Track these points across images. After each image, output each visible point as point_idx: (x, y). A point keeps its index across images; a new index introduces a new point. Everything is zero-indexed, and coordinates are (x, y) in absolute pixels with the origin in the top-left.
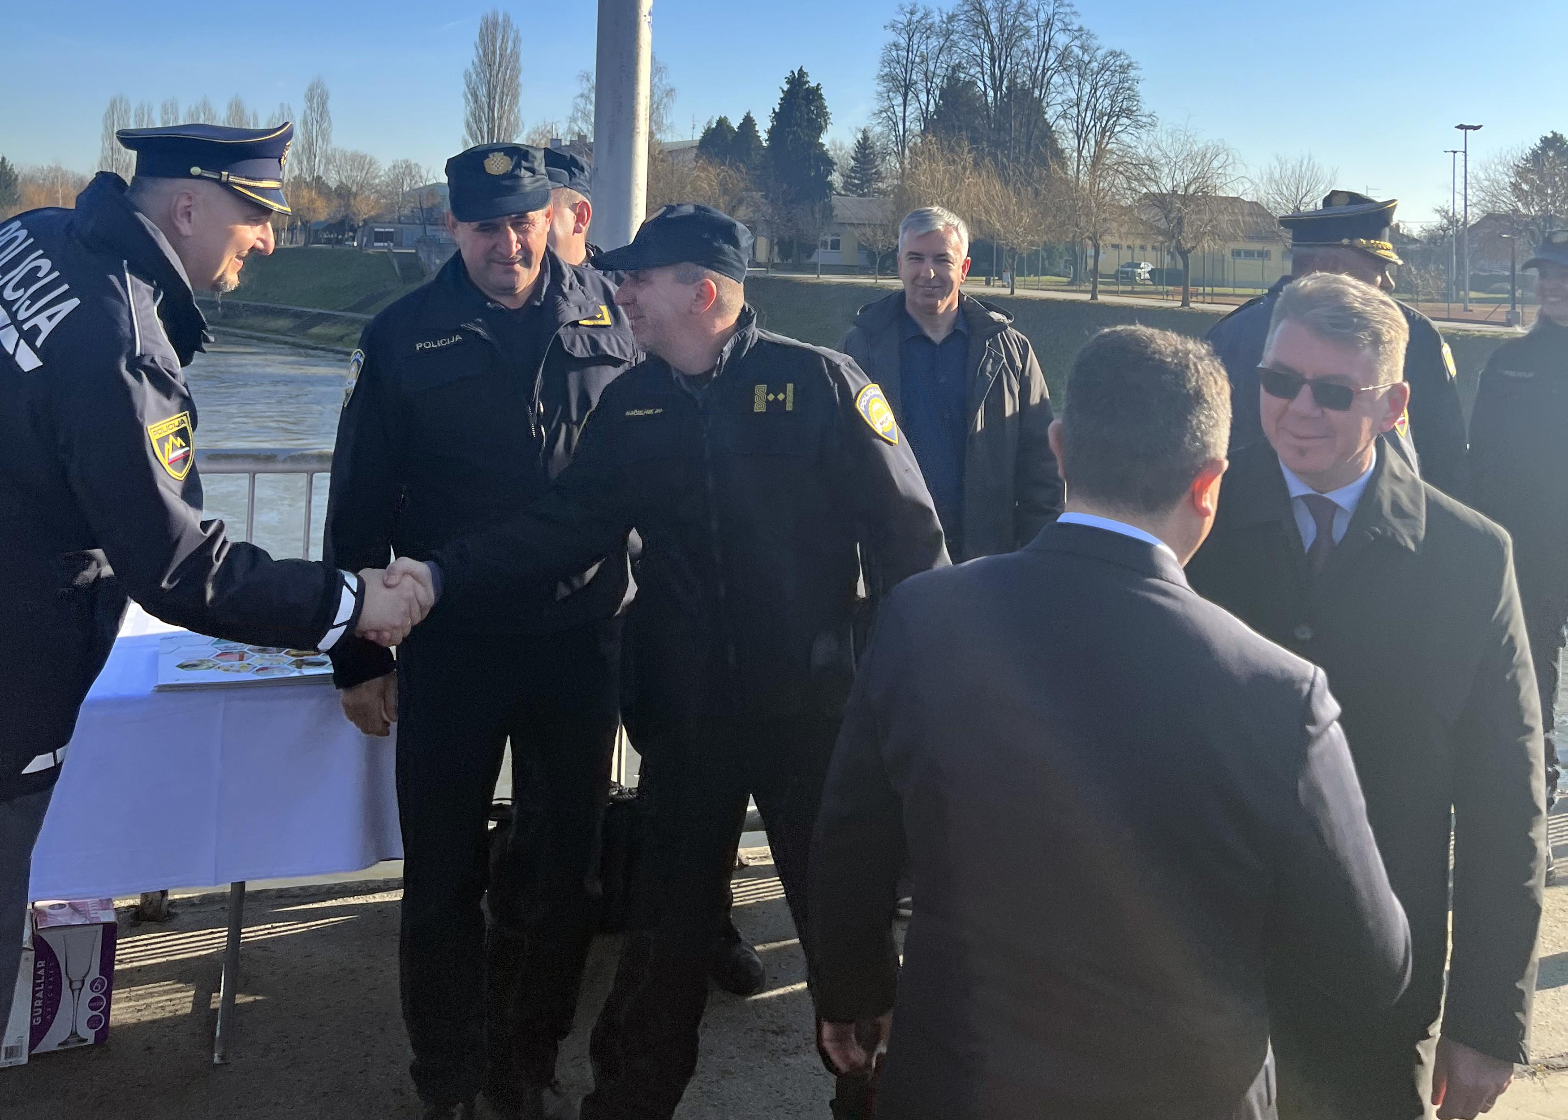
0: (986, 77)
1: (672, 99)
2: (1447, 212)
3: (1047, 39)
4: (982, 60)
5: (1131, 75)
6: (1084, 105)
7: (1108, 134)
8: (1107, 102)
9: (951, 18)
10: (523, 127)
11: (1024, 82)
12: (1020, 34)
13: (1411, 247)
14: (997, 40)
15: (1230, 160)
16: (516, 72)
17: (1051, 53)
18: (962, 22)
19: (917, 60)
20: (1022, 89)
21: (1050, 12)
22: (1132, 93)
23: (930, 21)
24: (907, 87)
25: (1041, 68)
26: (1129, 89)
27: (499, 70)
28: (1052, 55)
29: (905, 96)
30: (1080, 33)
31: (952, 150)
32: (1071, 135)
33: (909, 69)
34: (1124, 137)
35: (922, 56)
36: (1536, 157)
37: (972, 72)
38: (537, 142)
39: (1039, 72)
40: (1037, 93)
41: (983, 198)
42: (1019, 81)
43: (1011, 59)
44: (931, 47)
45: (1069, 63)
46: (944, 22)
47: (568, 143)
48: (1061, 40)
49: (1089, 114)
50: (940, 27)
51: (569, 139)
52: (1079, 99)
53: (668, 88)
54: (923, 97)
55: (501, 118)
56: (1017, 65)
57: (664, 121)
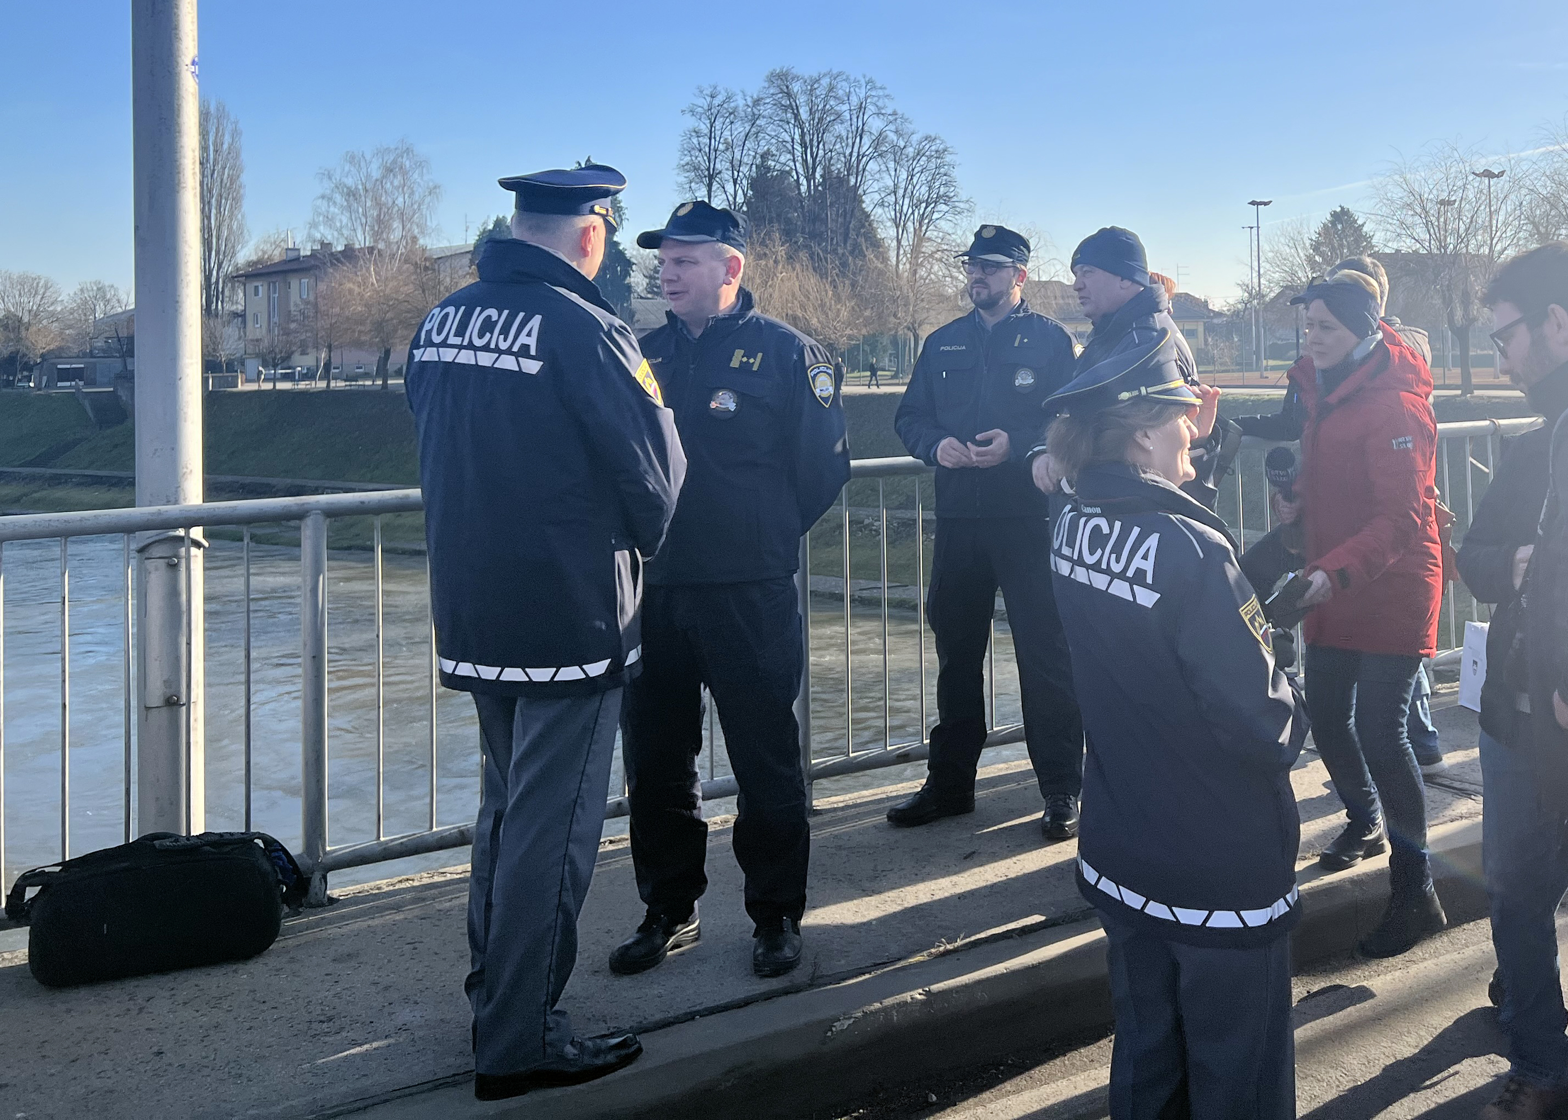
0: (797, 164)
1: (437, 197)
2: (1247, 286)
3: (860, 124)
4: (793, 146)
5: (947, 159)
6: (901, 192)
7: (926, 221)
8: (924, 189)
9: (757, 102)
10: (250, 235)
11: (839, 170)
12: (832, 118)
14: (807, 125)
17: (865, 138)
18: (770, 106)
19: (722, 147)
20: (838, 177)
21: (862, 96)
22: (949, 179)
23: (732, 105)
24: (711, 178)
25: (855, 154)
26: (945, 175)
28: (867, 141)
29: (710, 186)
30: (894, 117)
31: (763, 244)
32: (889, 224)
33: (712, 157)
34: (942, 224)
35: (726, 143)
36: (1327, 231)
37: (783, 159)
38: (270, 253)
39: (853, 159)
40: (852, 181)
41: (798, 293)
42: (833, 168)
43: (824, 145)
44: (736, 133)
45: (884, 149)
46: (748, 106)
47: (309, 253)
48: (875, 125)
49: (907, 201)
50: (745, 111)
51: (309, 248)
52: (896, 186)
53: (431, 184)
54: (730, 188)
56: (831, 151)
57: (429, 223)
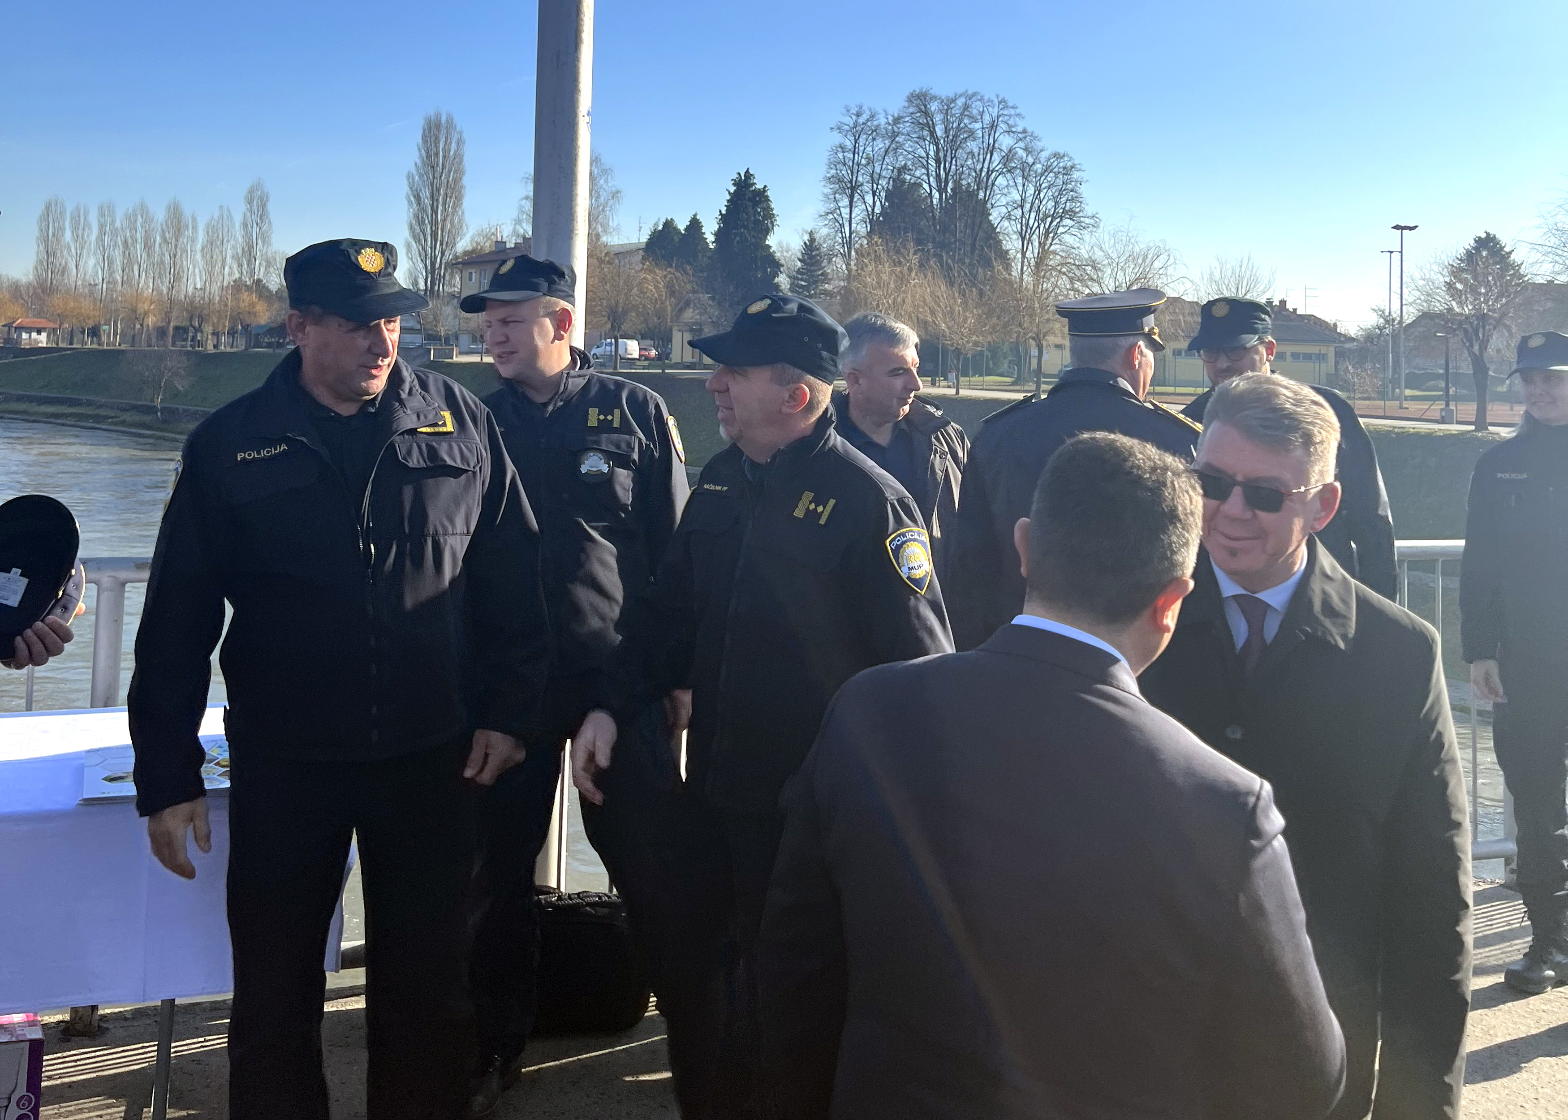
0: (931, 179)
1: (619, 201)
2: (1383, 312)
3: (991, 141)
4: (927, 162)
5: (1075, 176)
6: (1027, 206)
7: (1051, 235)
8: (1051, 204)
9: (897, 120)
10: (467, 229)
11: (969, 184)
12: (965, 135)
13: (1348, 346)
14: (942, 142)
15: (1172, 260)
16: (460, 173)
17: (995, 154)
18: (908, 124)
19: (863, 162)
20: (967, 191)
21: (995, 114)
22: (1075, 195)
23: (875, 123)
24: (853, 189)
25: (985, 170)
26: (1072, 191)
27: (442, 172)
28: (996, 157)
29: (851, 197)
30: (1024, 135)
31: (898, 252)
32: (1015, 237)
33: (855, 171)
34: (1067, 238)
35: (868, 158)
36: (1471, 257)
37: (918, 173)
38: (482, 244)
39: (983, 174)
40: (981, 195)
41: (928, 299)
42: (964, 182)
43: (956, 161)
44: (876, 149)
45: (1013, 165)
46: (889, 124)
47: (513, 246)
48: (1005, 142)
49: (1033, 215)
50: (886, 129)
51: (514, 241)
52: (1023, 200)
53: (614, 189)
54: (869, 199)
55: (444, 220)
56: (962, 166)
57: (611, 223)
